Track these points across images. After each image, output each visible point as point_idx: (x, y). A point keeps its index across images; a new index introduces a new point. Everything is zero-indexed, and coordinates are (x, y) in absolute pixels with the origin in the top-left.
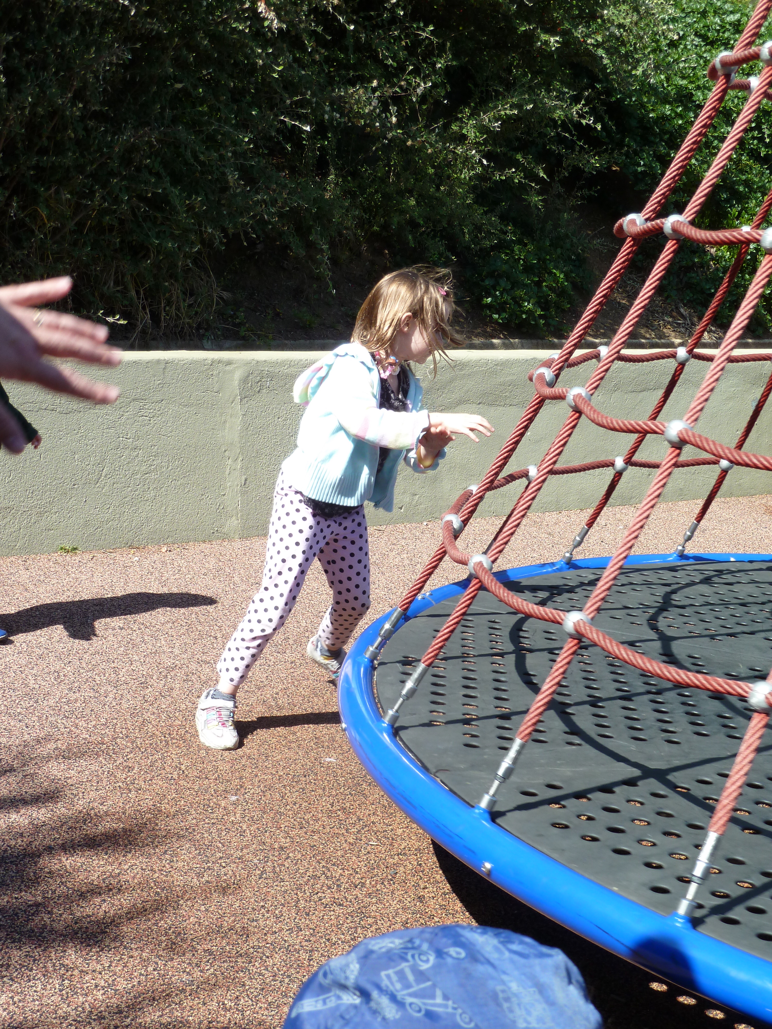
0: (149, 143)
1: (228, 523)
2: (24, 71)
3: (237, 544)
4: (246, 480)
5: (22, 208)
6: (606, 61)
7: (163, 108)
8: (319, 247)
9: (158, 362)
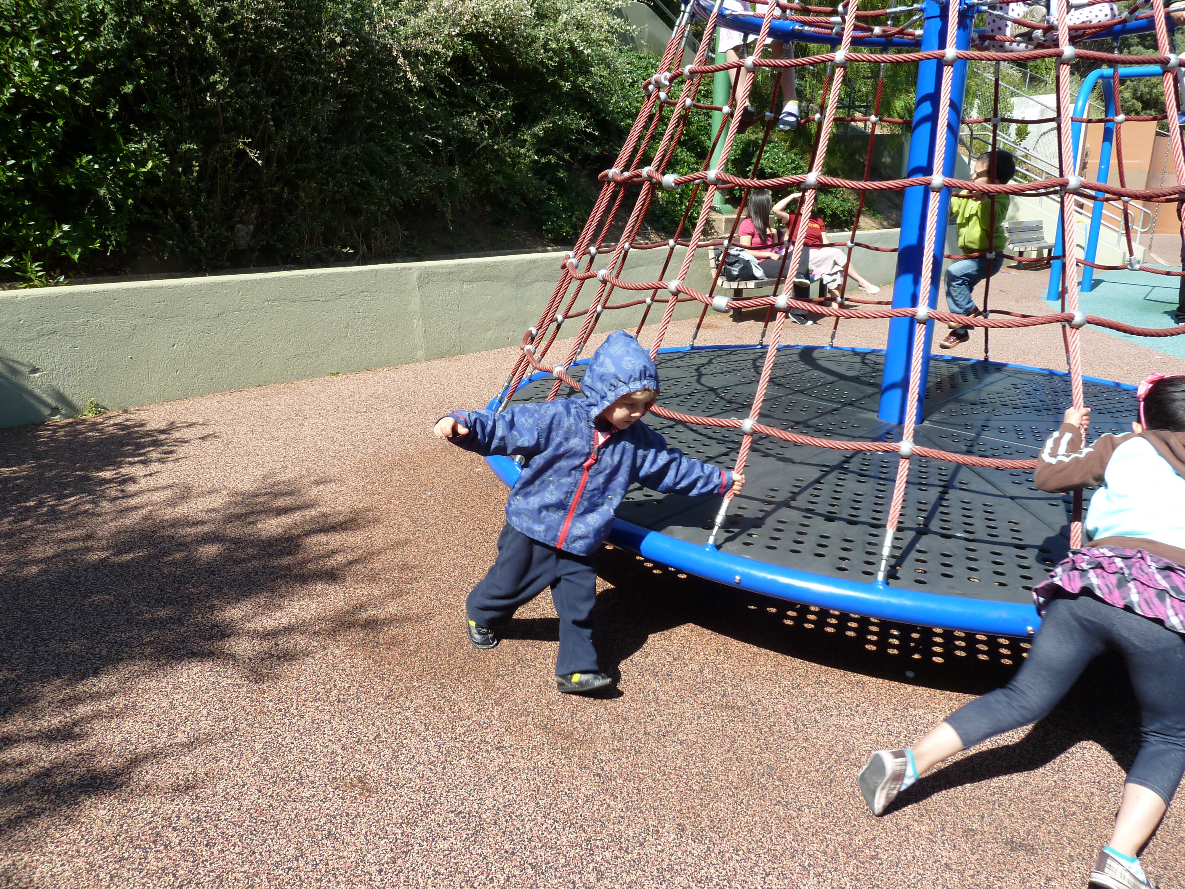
0: (356, 153)
1: (418, 353)
2: (283, 118)
3: (424, 364)
4: (425, 330)
5: (290, 193)
6: (595, 96)
7: (362, 134)
9: (372, 271)
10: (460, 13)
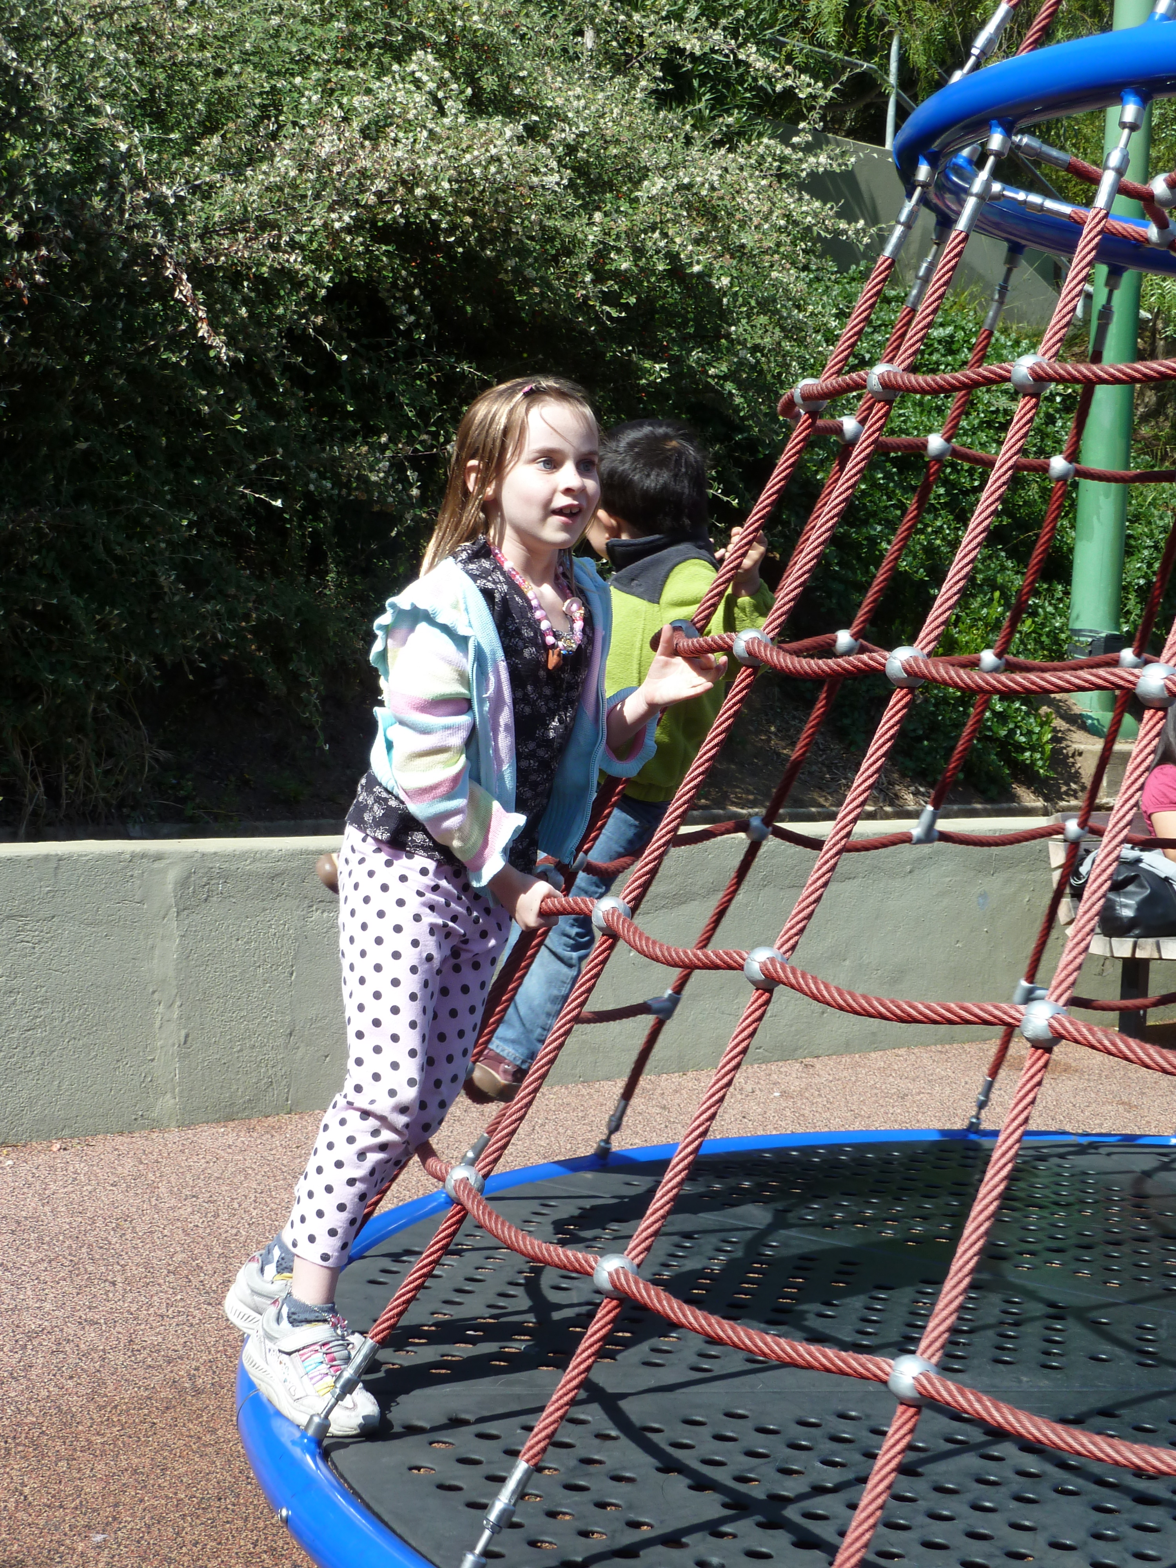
0: (38, 531)
1: (160, 1102)
3: (174, 1135)
4: (187, 1036)
6: (738, 400)
7: (59, 481)
8: (302, 679)
9: (47, 858)
10: (363, 172)
